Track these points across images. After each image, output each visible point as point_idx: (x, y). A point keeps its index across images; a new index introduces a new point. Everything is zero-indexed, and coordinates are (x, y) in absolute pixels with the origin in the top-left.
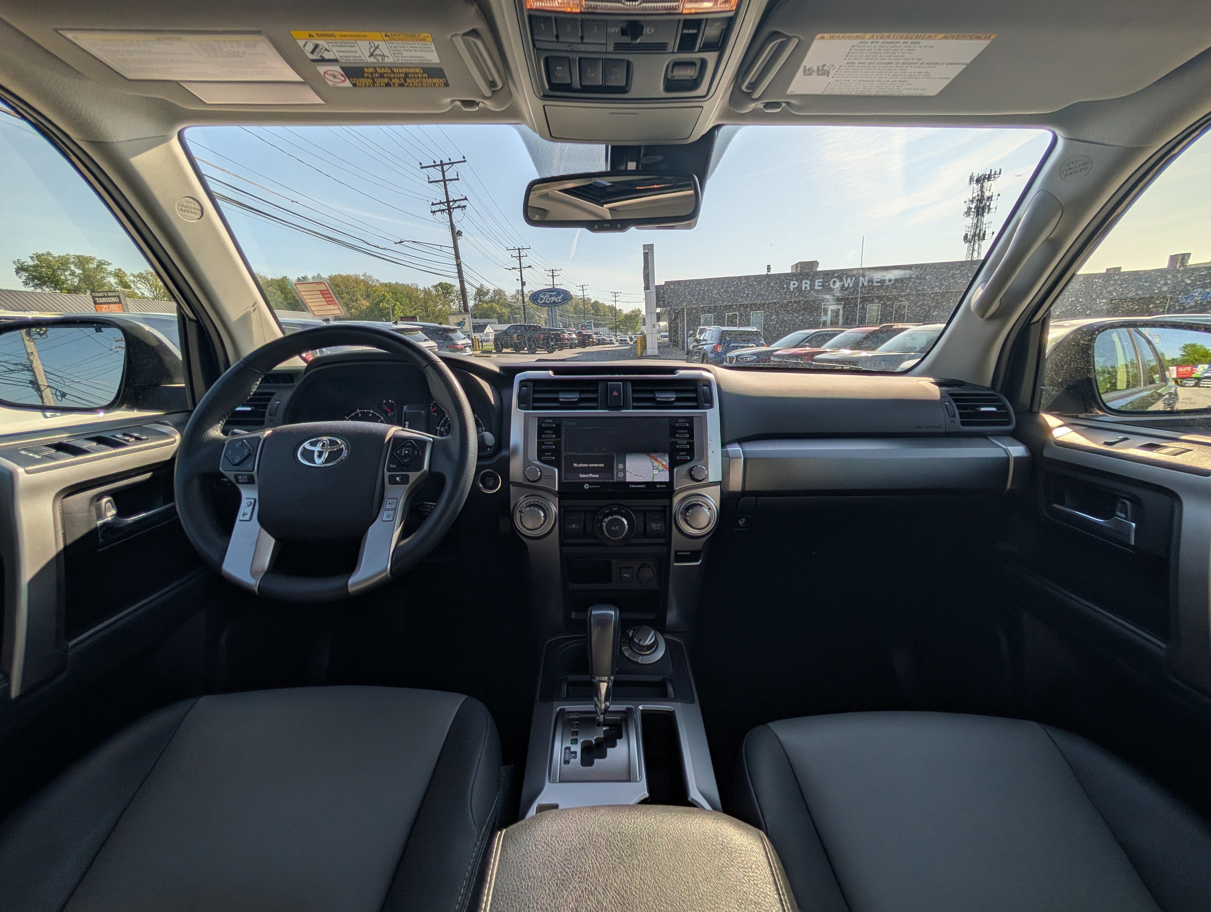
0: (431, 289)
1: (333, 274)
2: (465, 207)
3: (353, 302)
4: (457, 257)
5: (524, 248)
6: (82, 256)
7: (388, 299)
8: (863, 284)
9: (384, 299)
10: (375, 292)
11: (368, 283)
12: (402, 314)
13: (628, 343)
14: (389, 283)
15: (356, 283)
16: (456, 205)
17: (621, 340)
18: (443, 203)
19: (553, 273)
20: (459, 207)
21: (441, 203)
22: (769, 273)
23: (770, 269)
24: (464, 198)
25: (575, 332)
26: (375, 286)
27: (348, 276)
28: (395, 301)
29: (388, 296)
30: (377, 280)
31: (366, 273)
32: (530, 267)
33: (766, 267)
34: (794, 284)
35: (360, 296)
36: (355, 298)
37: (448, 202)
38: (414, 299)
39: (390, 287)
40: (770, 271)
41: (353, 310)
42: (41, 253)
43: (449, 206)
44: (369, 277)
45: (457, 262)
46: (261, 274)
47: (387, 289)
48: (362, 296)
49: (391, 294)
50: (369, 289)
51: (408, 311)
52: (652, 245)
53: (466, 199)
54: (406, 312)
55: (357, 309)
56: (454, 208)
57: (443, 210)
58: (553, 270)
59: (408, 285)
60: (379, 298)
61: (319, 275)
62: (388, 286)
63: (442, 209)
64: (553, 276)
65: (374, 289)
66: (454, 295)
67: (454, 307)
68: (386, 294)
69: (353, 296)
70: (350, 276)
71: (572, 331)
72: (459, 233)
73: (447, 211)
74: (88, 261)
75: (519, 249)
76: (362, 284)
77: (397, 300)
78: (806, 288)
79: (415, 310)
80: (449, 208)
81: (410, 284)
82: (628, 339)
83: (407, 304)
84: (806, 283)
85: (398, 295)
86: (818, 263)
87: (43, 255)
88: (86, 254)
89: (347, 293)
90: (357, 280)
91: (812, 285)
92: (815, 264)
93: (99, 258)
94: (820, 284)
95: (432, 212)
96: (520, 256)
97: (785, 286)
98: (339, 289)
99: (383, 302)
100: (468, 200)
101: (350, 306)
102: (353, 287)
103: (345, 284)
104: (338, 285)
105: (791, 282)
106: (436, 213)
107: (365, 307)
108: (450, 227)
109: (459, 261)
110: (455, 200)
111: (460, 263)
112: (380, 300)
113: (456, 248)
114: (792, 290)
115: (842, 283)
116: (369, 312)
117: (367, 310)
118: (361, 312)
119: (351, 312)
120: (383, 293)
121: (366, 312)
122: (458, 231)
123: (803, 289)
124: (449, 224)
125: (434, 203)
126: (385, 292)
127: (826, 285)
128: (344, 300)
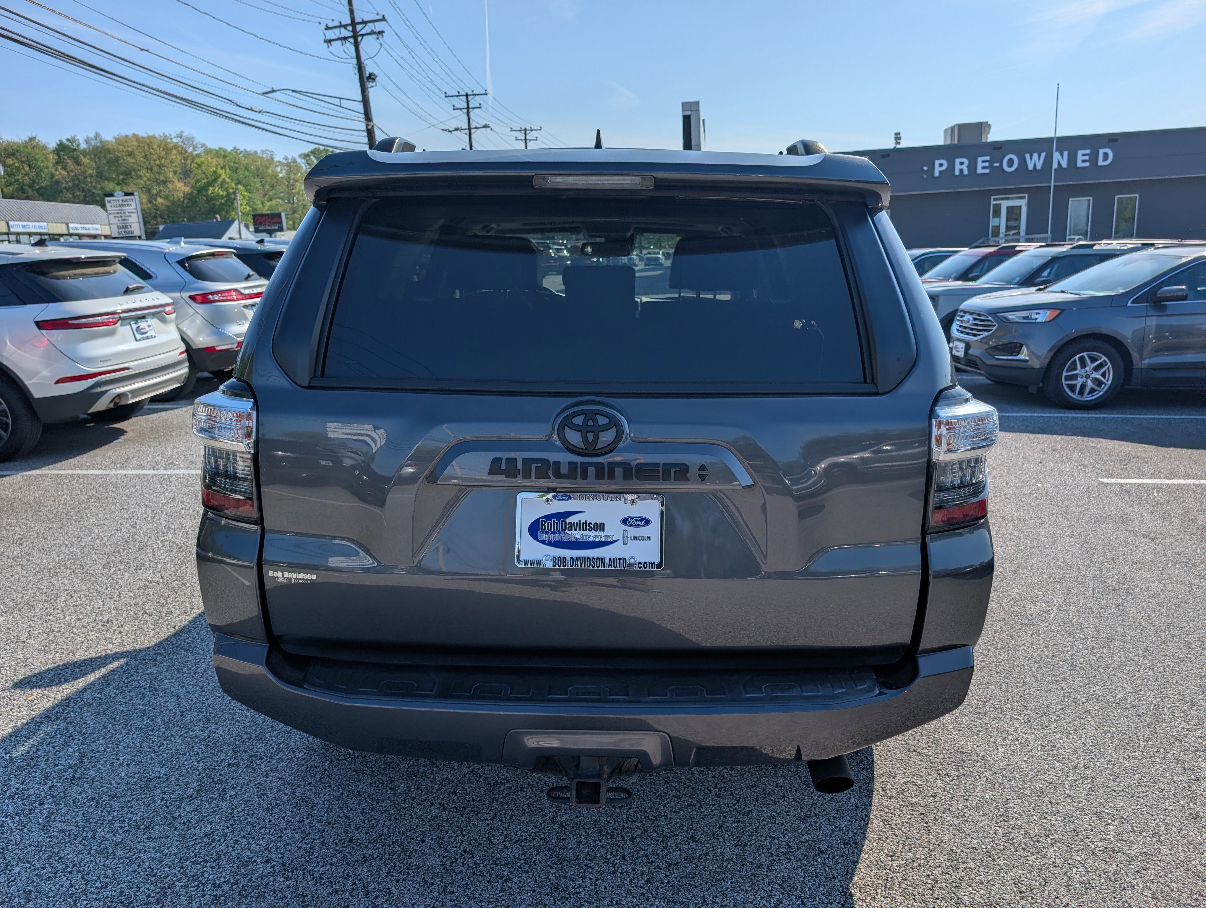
0: (299, 160)
1: (123, 133)
2: (381, 33)
3: (159, 184)
4: (368, 117)
5: (475, 92)
7: (224, 179)
8: (1059, 164)
9: (215, 180)
10: (200, 166)
11: (186, 151)
12: (248, 208)
13: (661, 265)
14: (220, 148)
15: (164, 150)
16: (368, 29)
17: (648, 259)
18: (345, 26)
19: (526, 134)
20: (372, 33)
21: (342, 25)
22: (898, 146)
23: (900, 138)
24: (380, 17)
25: (566, 245)
26: (198, 156)
27: (149, 137)
28: (236, 184)
29: (224, 175)
30: (202, 145)
31: (182, 132)
32: (486, 126)
33: (893, 136)
34: (941, 165)
35: (171, 175)
36: (162, 178)
37: (353, 23)
38: (268, 180)
40: (899, 143)
41: (160, 200)
43: (354, 31)
44: (188, 139)
45: (367, 125)
47: (221, 161)
48: (175, 173)
49: (228, 170)
50: (189, 162)
51: (258, 202)
52: (697, 103)
53: (384, 19)
54: (255, 203)
55: (166, 198)
56: (363, 35)
57: (345, 39)
58: (525, 130)
59: (256, 153)
60: (206, 177)
61: (97, 135)
62: (221, 154)
63: (343, 35)
64: (526, 140)
65: (198, 160)
68: (220, 171)
69: (159, 173)
70: (154, 137)
71: (562, 244)
72: (372, 77)
73: (352, 40)
75: (467, 95)
76: (175, 151)
77: (239, 182)
78: (961, 170)
79: (271, 199)
80: (355, 36)
81: (259, 151)
82: (660, 256)
83: (258, 189)
84: (962, 163)
85: (242, 173)
86: (989, 126)
89: (148, 168)
90: (165, 145)
91: (973, 166)
92: (981, 127)
94: (987, 164)
95: (325, 41)
96: (468, 108)
97: (925, 168)
98: (134, 161)
99: (214, 186)
100: (386, 21)
101: (154, 192)
102: (160, 158)
103: (144, 151)
104: (131, 154)
105: (937, 162)
106: (333, 43)
107: (182, 195)
108: (357, 67)
109: (371, 123)
110: (365, 20)
111: (373, 127)
112: (208, 182)
113: (365, 101)
114: (937, 174)
115: (1023, 163)
116: (187, 203)
117: (184, 199)
118: (174, 203)
119: (157, 203)
120: (214, 169)
121: (183, 202)
122: (370, 74)
123: (957, 173)
124: (355, 61)
125: (329, 26)
126: (219, 167)
127: (997, 167)
128: (142, 182)
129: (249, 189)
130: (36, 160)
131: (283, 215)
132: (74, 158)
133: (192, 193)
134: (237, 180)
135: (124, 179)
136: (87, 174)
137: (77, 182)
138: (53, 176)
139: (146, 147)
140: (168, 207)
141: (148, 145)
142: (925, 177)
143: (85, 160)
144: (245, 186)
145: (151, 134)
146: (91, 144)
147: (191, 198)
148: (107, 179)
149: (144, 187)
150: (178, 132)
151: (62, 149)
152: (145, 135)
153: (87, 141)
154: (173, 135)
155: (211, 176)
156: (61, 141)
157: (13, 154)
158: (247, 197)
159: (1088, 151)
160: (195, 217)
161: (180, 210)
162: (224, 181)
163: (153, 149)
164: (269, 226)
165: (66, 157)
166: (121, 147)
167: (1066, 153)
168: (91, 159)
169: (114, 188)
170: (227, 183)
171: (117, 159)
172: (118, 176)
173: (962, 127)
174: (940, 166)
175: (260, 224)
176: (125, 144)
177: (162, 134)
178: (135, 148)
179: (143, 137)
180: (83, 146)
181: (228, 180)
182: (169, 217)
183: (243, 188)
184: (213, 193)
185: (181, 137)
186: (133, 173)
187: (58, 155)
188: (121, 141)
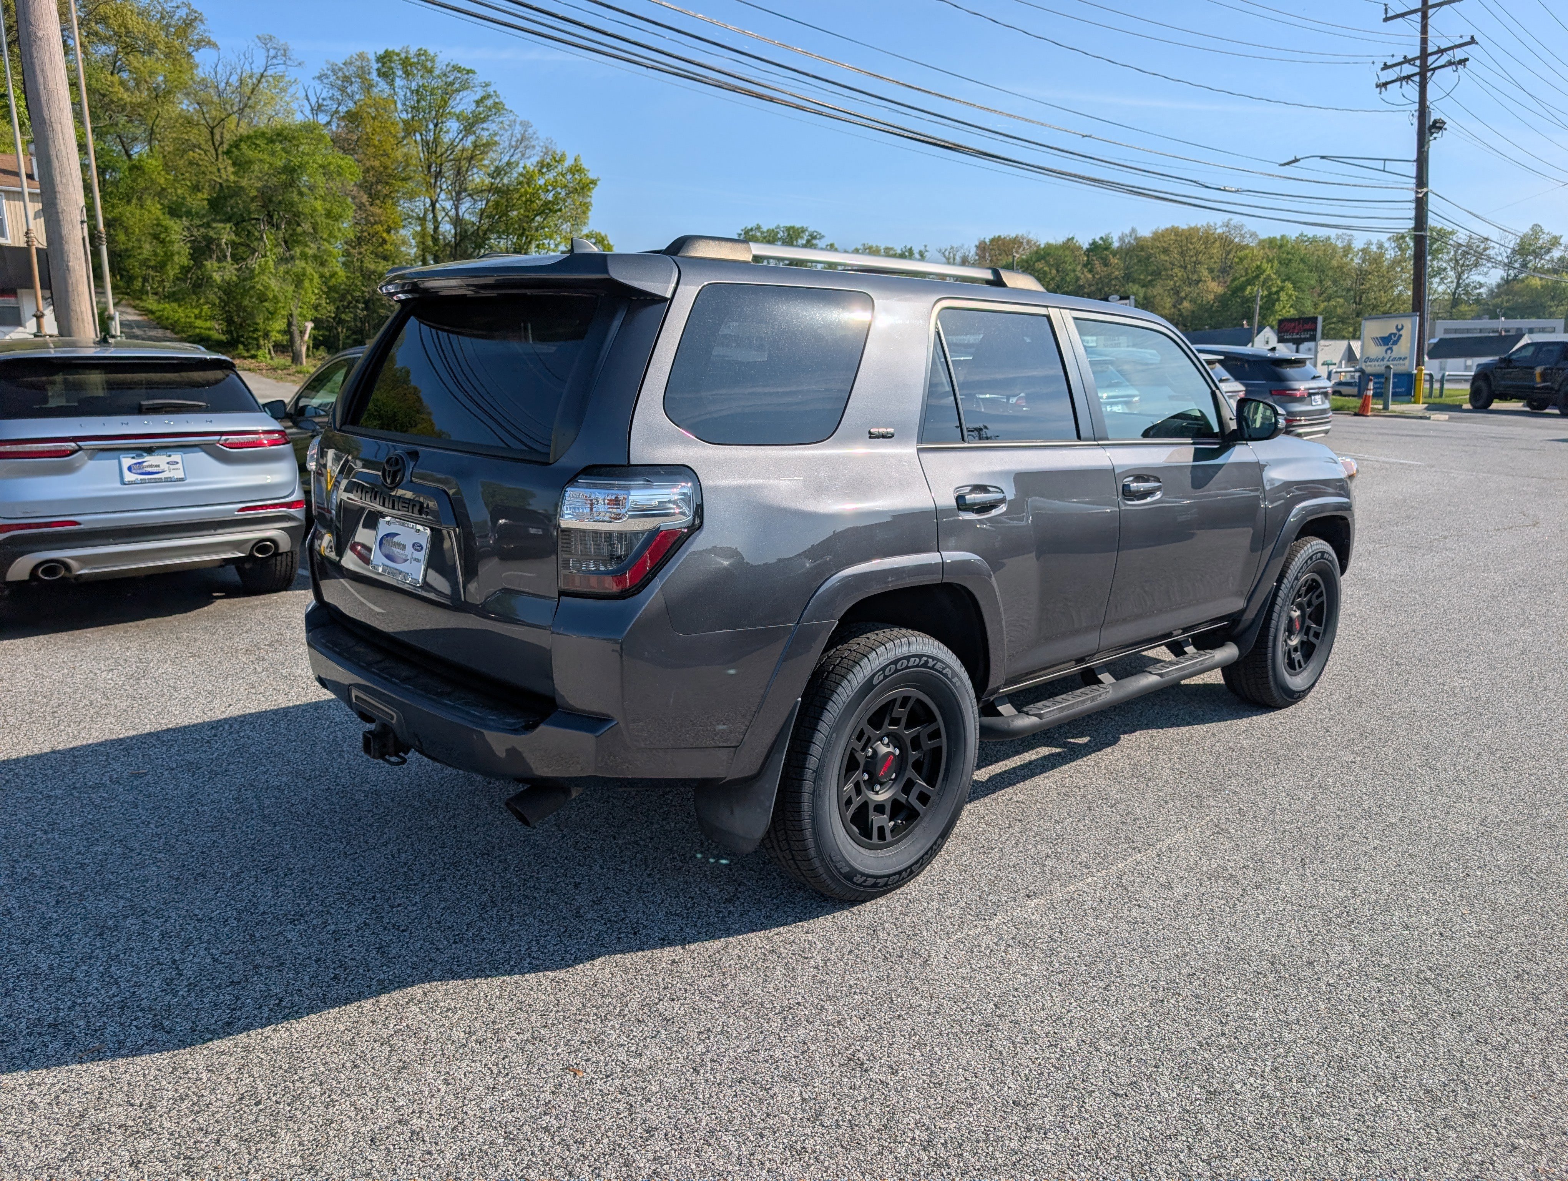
1: (1162, 227)
2: (1463, 62)
3: (1189, 285)
4: (1421, 180)
6: (793, 228)
7: (1269, 275)
9: (1257, 277)
10: (1242, 260)
11: (1230, 243)
12: (1292, 311)
14: (1280, 239)
15: (1204, 243)
16: (1444, 59)
18: (1411, 61)
20: (1450, 63)
21: (1407, 61)
24: (1469, 39)
26: (1245, 247)
27: (1190, 229)
28: (1283, 281)
29: (1271, 269)
30: (1253, 235)
35: (1206, 273)
36: (1195, 277)
37: (1424, 55)
38: (1330, 273)
39: (1281, 247)
42: (749, 227)
43: (1423, 65)
44: (1235, 228)
45: (1417, 192)
46: (1031, 236)
47: (1272, 254)
48: (1211, 272)
49: (1277, 263)
50: (1231, 256)
51: (1308, 303)
53: (1472, 41)
55: (1193, 301)
56: (1434, 69)
57: (1408, 78)
60: (1247, 274)
61: (1134, 230)
63: (1404, 74)
65: (1241, 254)
66: (1446, 257)
67: (1441, 289)
68: (1265, 265)
69: (1193, 272)
72: (1438, 125)
73: (1417, 78)
74: (799, 234)
76: (1218, 244)
77: (1287, 278)
80: (1423, 71)
83: (1312, 287)
85: (1296, 265)
87: (751, 230)
88: (798, 225)
89: (1181, 266)
90: (1207, 237)
93: (810, 229)
95: (1378, 86)
98: (1167, 258)
99: (1254, 284)
100: (1477, 43)
101: (1183, 294)
102: (1197, 253)
103: (1181, 247)
104: (1166, 251)
106: (1388, 86)
107: (1213, 297)
108: (1417, 114)
109: (1425, 190)
110: (1442, 47)
111: (1426, 194)
112: (1247, 280)
113: (1422, 161)
116: (1218, 307)
117: (1214, 302)
118: (1201, 307)
119: (1181, 307)
120: (1259, 263)
121: (1212, 306)
122: (1435, 122)
124: (1416, 106)
125: (1389, 64)
126: (1265, 260)
128: (1172, 283)
129: (1299, 287)
130: (1065, 262)
131: (1320, 319)
132: (1102, 258)
133: (1225, 293)
134: (1286, 275)
135: (1152, 280)
136: (1113, 276)
137: (1100, 286)
138: (1078, 279)
139: (1184, 241)
140: (1193, 312)
141: (1187, 238)
143: (1114, 261)
144: (1294, 283)
145: (1193, 225)
146: (1124, 242)
147: (1223, 301)
148: (1134, 281)
149: (1172, 289)
150: (1226, 221)
151: (1094, 248)
152: (1186, 227)
153: (1121, 239)
154: (1219, 224)
155: (1253, 272)
156: (1094, 240)
157: (1043, 258)
158: (1294, 298)
160: (1223, 323)
161: (1206, 315)
162: (1269, 277)
163: (1191, 243)
164: (1297, 334)
165: (1094, 258)
166: (1157, 244)
168: (1120, 259)
169: (1137, 290)
170: (1272, 280)
171: (1149, 256)
172: (1146, 277)
175: (1287, 331)
176: (1161, 239)
177: (1205, 224)
178: (1171, 242)
179: (1183, 230)
180: (1116, 245)
181: (1274, 276)
182: (1191, 324)
183: (1291, 286)
184: (1250, 293)
185: (1227, 226)
186: (1163, 273)
187: (1088, 256)
188: (1157, 237)
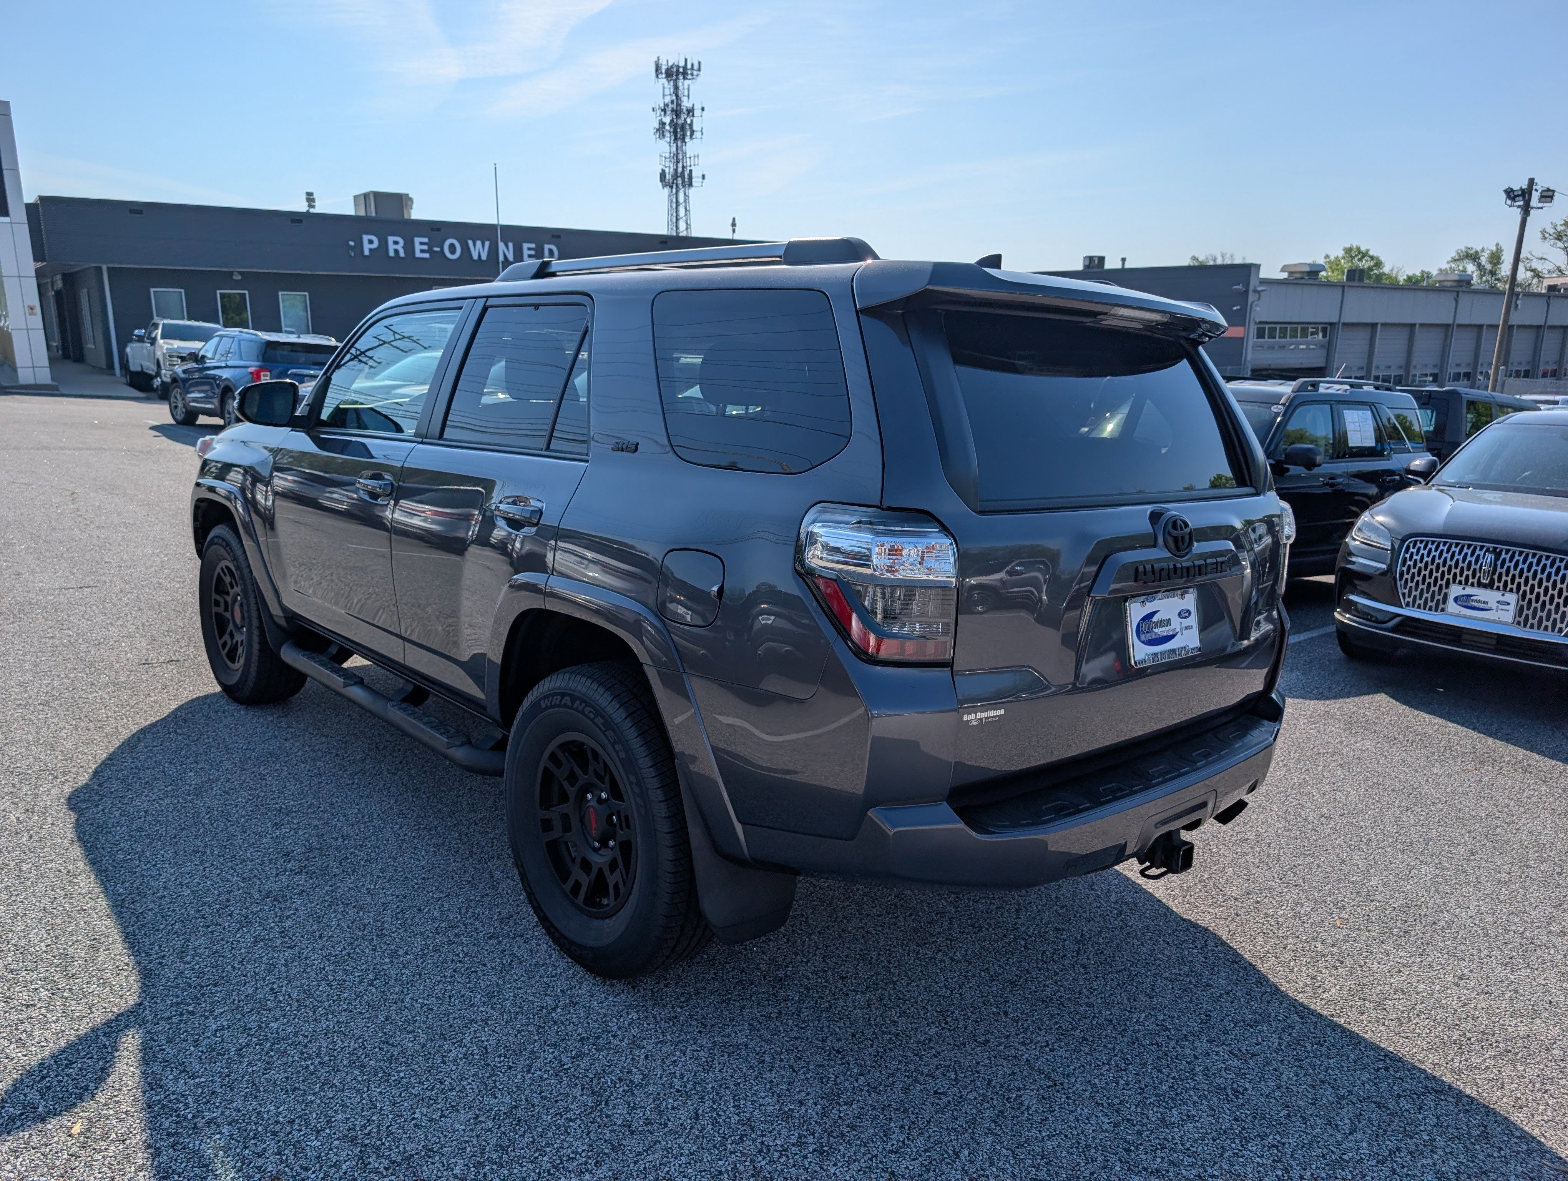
8: (505, 256)
22: (312, 210)
23: (313, 200)
33: (304, 196)
34: (371, 242)
40: (313, 207)
78: (396, 251)
84: (396, 243)
86: (410, 200)
91: (409, 247)
92: (402, 200)
94: (425, 247)
97: (352, 243)
105: (366, 238)
114: (367, 253)
115: (466, 250)
123: (392, 253)
127: (437, 252)
142: (352, 254)
159: (533, 246)
167: (511, 245)
173: (379, 197)
174: (369, 243)
